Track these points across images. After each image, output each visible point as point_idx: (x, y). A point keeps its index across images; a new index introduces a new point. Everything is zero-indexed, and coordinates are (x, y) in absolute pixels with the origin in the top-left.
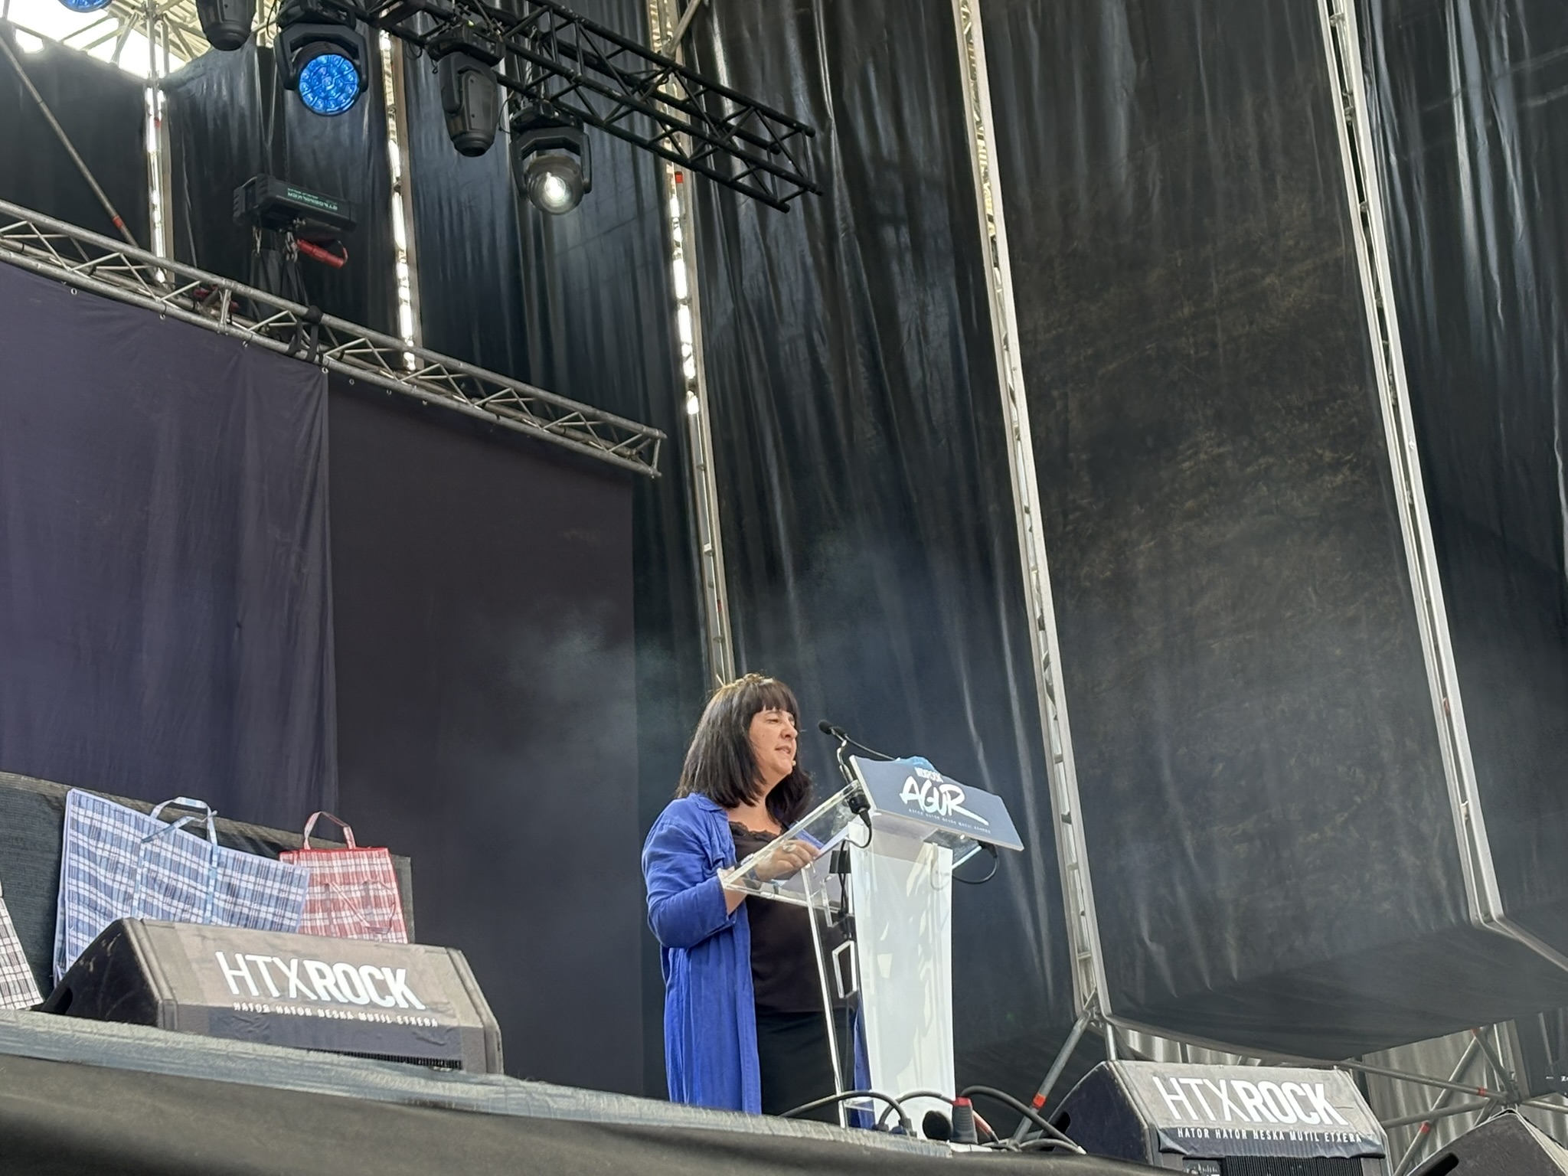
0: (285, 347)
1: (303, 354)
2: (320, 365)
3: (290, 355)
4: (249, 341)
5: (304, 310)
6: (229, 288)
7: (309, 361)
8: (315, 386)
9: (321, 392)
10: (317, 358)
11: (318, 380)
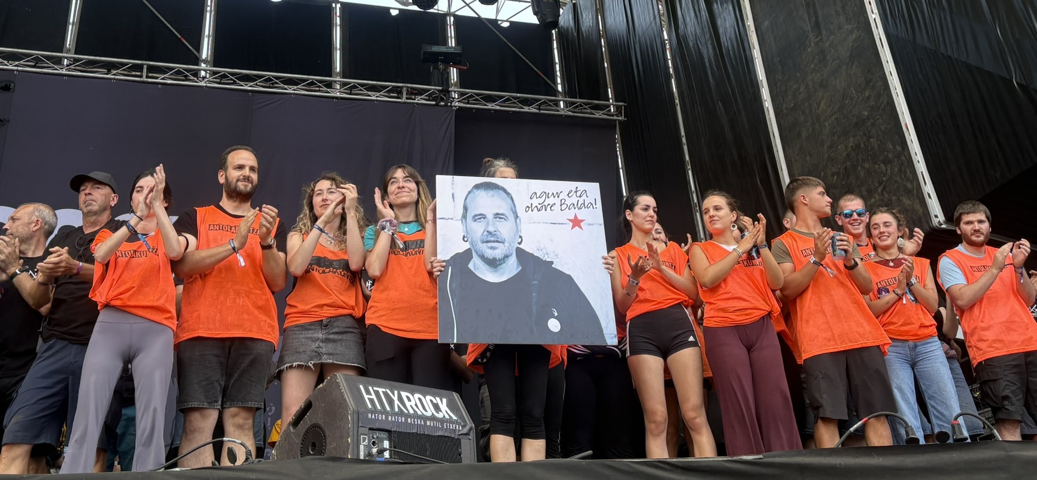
0: (434, 103)
1: (442, 103)
2: (451, 106)
3: (437, 105)
4: (417, 104)
5: (441, 88)
6: (405, 87)
7: (446, 105)
8: (449, 115)
9: (451, 118)
10: (449, 104)
11: (450, 112)
